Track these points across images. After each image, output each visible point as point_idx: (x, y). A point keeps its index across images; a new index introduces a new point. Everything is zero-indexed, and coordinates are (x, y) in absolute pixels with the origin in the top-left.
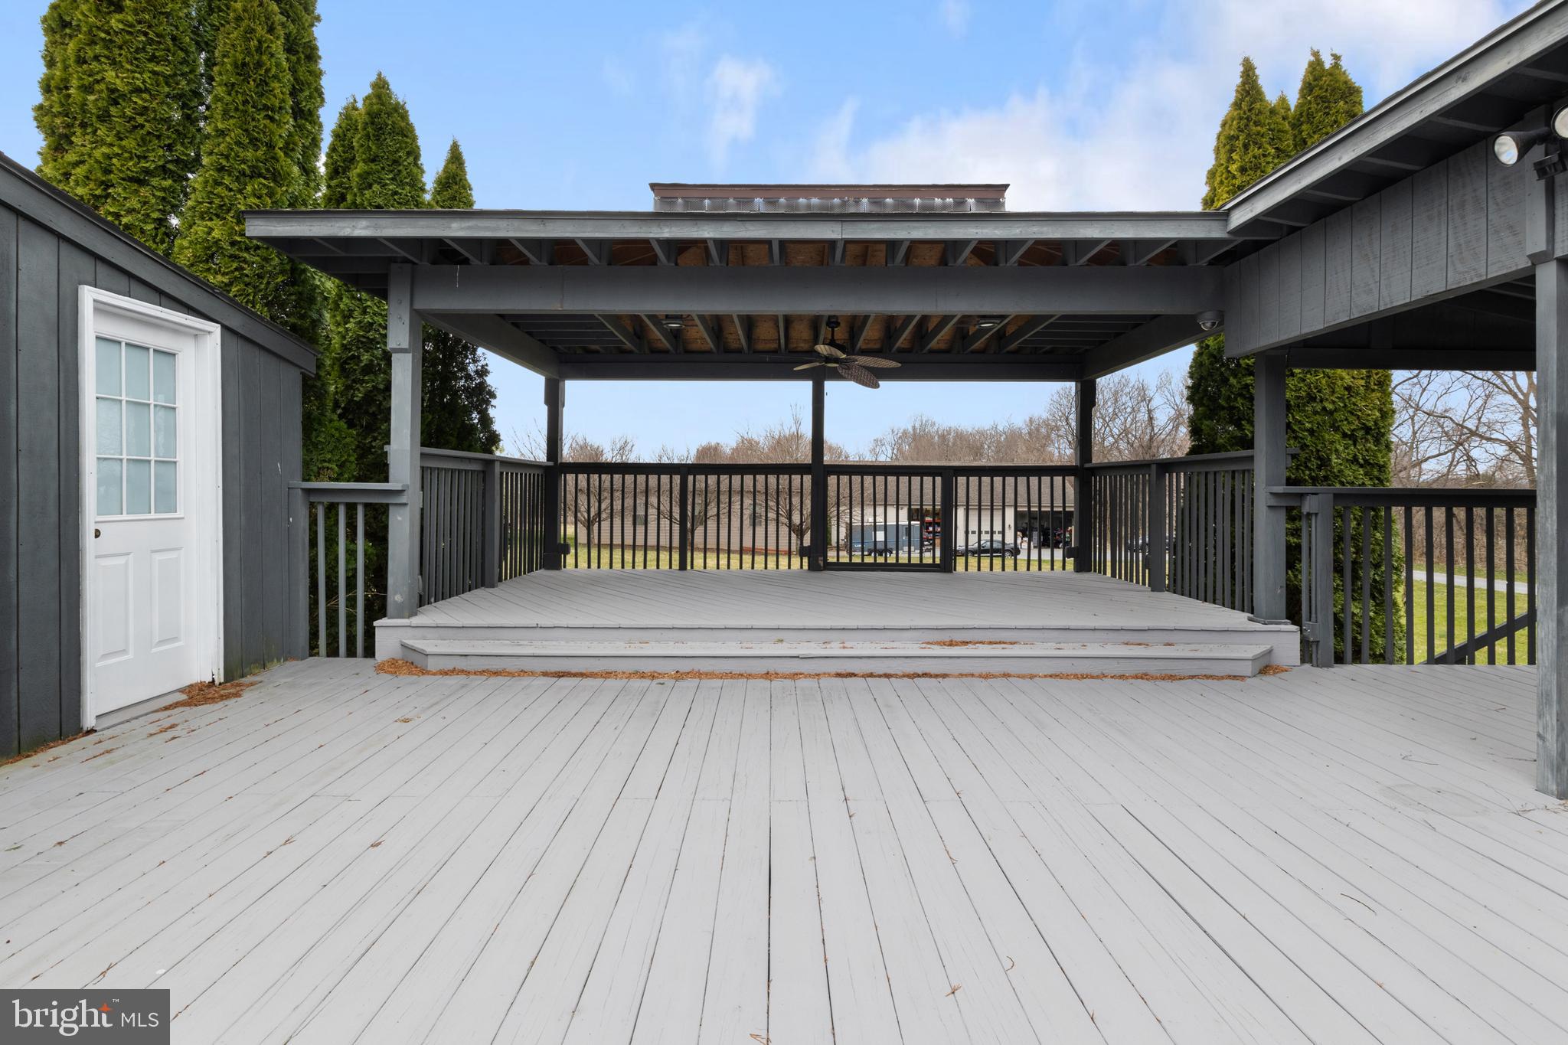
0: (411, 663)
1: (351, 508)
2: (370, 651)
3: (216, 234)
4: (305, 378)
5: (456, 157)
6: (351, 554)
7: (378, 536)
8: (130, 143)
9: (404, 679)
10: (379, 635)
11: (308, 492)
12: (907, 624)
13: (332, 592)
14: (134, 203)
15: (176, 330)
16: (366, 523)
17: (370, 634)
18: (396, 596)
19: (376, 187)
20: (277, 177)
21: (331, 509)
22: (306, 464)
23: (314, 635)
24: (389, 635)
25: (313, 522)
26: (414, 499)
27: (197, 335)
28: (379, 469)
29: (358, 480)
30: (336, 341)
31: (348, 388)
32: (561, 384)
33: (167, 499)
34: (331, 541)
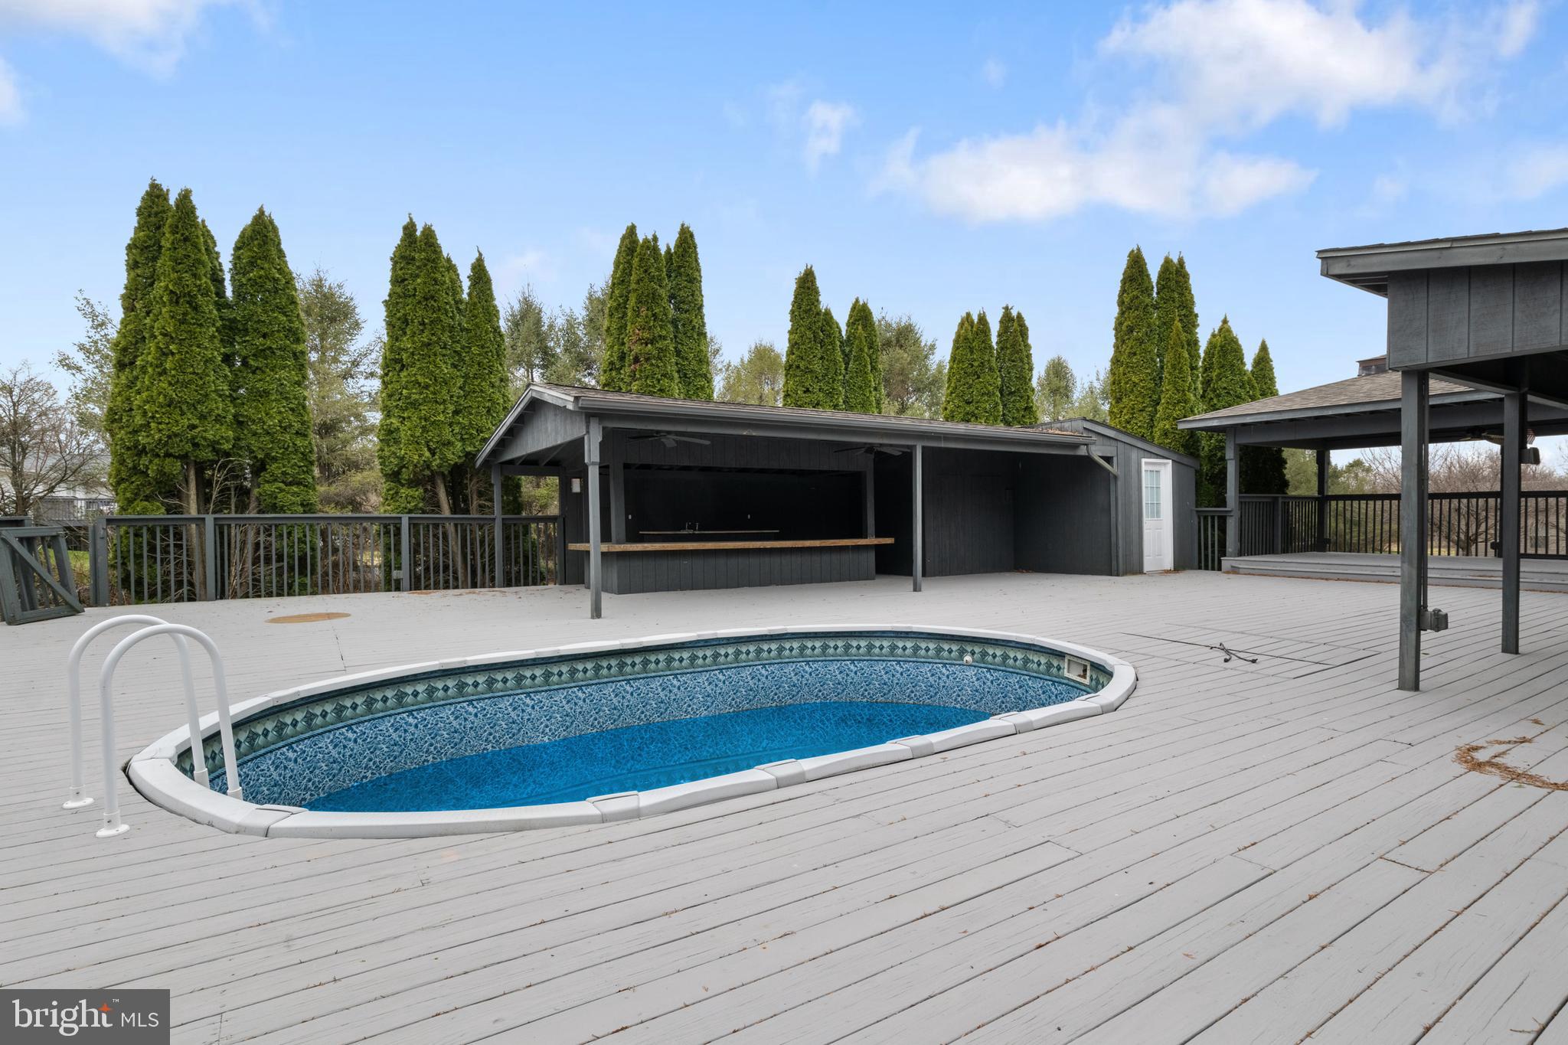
0: (1235, 571)
1: (1213, 518)
2: (1220, 569)
3: (1167, 426)
4: (1197, 471)
5: (1264, 348)
6: (1213, 535)
7: (1223, 530)
8: (1139, 399)
9: (1231, 576)
10: (1223, 562)
11: (1197, 511)
12: (1461, 567)
13: (1206, 548)
14: (1141, 418)
15: (1159, 464)
16: (1218, 525)
17: (1220, 562)
18: (1229, 549)
19: (1223, 379)
20: (1186, 402)
21: (1206, 518)
22: (1197, 501)
23: (1200, 562)
24: (1226, 563)
25: (1199, 523)
26: (1236, 514)
27: (1165, 464)
28: (1223, 502)
29: (1215, 507)
30: (1206, 449)
31: (1212, 467)
32: (1326, 453)
33: (1158, 514)
34: (1206, 530)
